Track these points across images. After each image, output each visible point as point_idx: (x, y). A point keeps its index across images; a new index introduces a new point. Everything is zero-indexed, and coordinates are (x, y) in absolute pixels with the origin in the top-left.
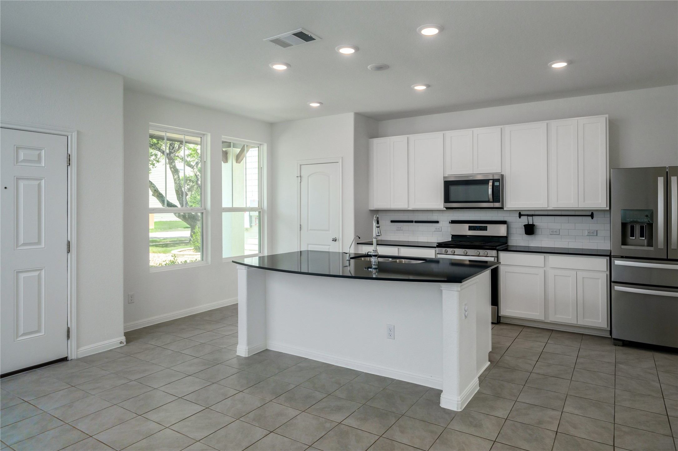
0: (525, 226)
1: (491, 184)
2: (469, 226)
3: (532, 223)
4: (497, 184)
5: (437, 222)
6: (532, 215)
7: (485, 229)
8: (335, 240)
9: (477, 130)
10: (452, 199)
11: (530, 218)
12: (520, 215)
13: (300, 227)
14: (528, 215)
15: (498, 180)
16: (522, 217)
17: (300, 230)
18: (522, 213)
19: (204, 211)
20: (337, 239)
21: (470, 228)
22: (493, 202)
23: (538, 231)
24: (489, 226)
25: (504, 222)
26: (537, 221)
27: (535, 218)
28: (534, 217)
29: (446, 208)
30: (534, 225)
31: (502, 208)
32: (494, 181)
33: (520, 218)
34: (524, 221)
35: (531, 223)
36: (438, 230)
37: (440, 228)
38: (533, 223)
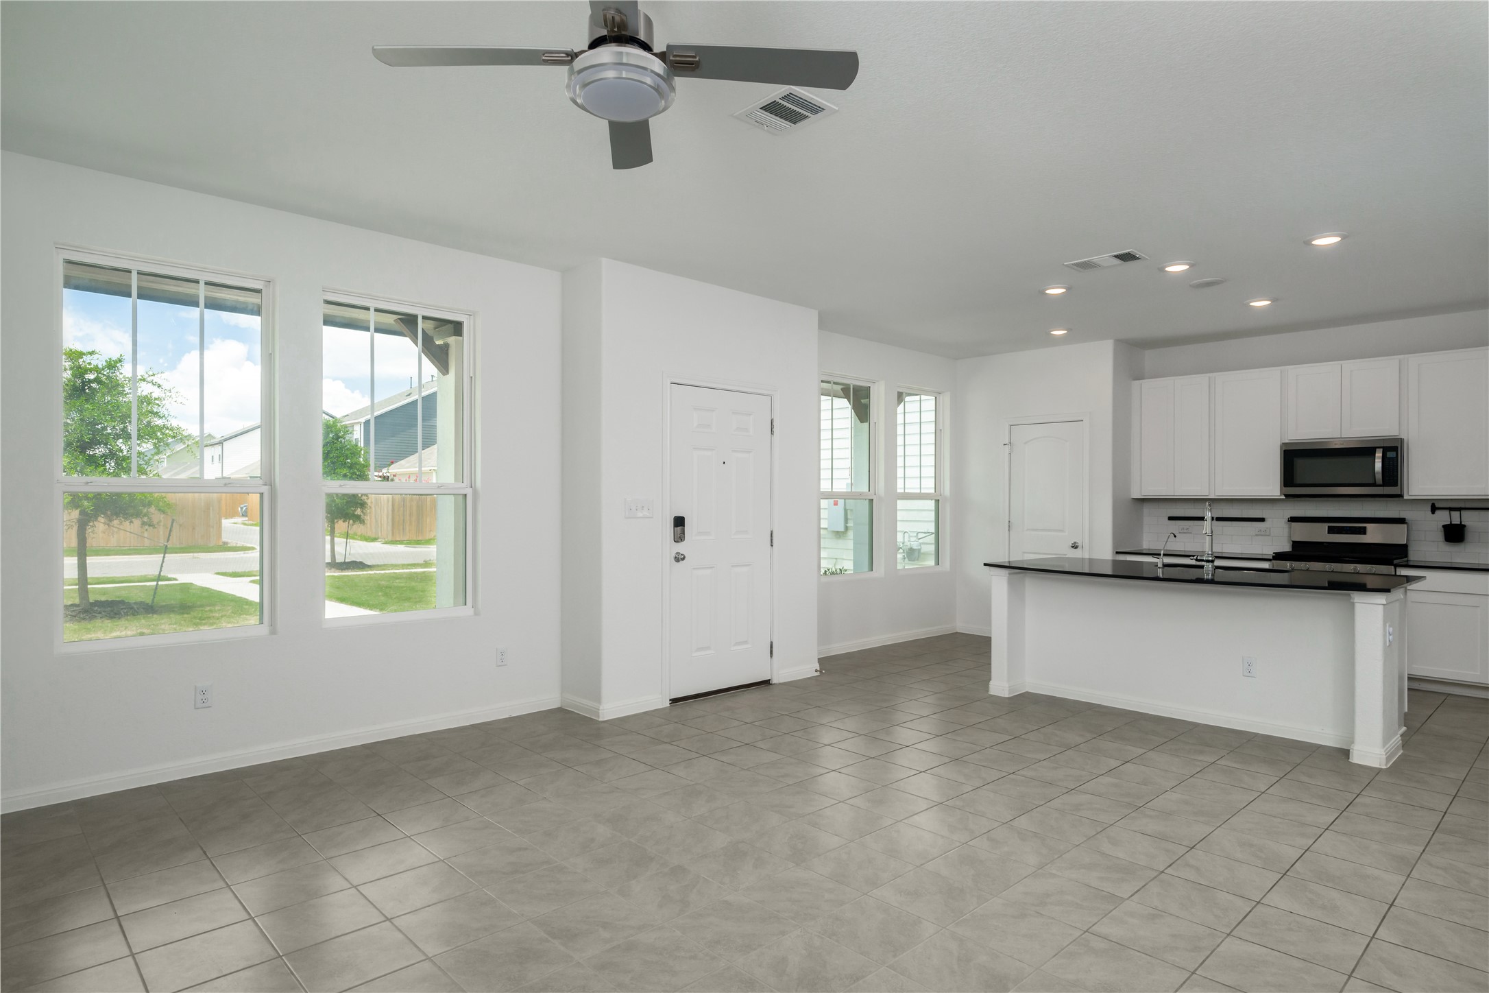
0: (1444, 526)
1: (1381, 455)
2: (1329, 527)
3: (1459, 523)
4: (1390, 454)
5: (1262, 520)
6: (1460, 509)
7: (1363, 531)
8: (1075, 546)
9: (1348, 365)
10: (1298, 481)
11: (1455, 515)
12: (1434, 509)
13: (1009, 526)
14: (1451, 509)
15: (1395, 449)
16: (1438, 513)
17: (1009, 530)
18: (1437, 505)
19: (874, 498)
20: (1080, 544)
21: (1332, 531)
22: (1383, 485)
23: (1469, 536)
24: (1369, 526)
25: (1401, 521)
26: (1469, 519)
27: (1465, 513)
28: (1463, 512)
29: (1286, 495)
30: (1464, 526)
31: (1401, 496)
32: (1385, 450)
33: (1433, 512)
34: (1443, 518)
35: (1456, 521)
36: (1263, 533)
37: (1268, 530)
38: (1461, 522)
